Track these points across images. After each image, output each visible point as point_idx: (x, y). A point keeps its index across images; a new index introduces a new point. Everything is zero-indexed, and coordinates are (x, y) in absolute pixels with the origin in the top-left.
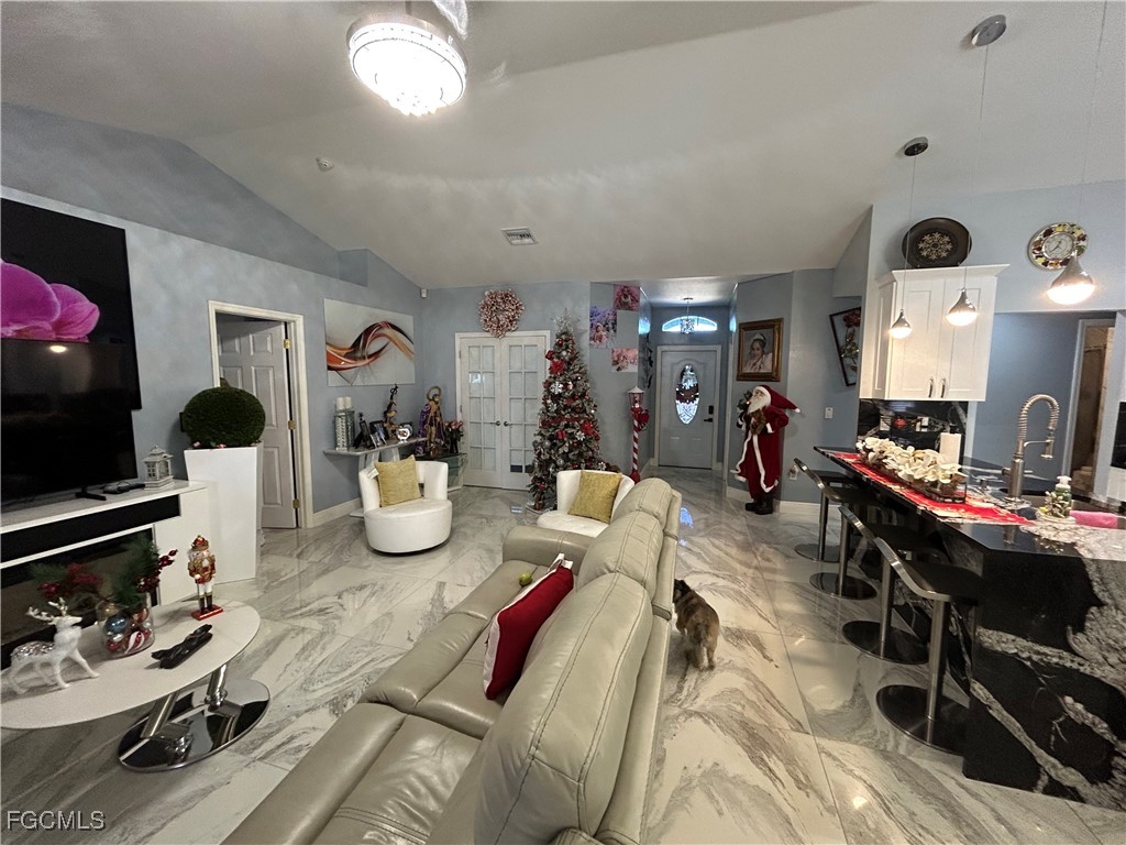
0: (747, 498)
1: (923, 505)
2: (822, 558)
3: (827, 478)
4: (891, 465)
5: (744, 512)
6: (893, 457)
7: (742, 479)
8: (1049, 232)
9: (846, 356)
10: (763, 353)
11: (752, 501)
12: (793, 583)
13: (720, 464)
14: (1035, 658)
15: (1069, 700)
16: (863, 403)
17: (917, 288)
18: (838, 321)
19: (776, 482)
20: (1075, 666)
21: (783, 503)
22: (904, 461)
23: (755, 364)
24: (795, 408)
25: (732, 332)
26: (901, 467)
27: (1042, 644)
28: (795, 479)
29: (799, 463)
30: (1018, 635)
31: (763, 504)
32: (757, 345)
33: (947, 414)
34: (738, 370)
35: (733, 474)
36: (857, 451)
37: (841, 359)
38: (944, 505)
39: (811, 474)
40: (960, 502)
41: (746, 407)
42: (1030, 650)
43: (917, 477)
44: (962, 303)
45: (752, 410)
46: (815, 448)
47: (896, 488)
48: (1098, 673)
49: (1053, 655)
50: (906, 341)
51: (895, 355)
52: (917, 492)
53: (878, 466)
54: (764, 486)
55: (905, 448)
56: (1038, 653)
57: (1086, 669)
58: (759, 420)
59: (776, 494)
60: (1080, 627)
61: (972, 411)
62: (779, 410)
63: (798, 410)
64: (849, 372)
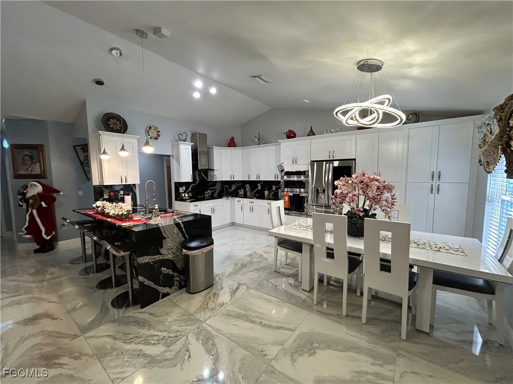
0: (36, 246)
1: (118, 223)
2: (86, 261)
3: (81, 224)
4: (107, 211)
5: (33, 255)
6: (107, 208)
7: (28, 236)
8: (150, 128)
9: (85, 166)
10: (32, 163)
11: (38, 247)
12: (70, 278)
13: (10, 232)
14: (153, 260)
15: (163, 268)
16: (95, 187)
17: (109, 140)
18: (78, 149)
19: (54, 233)
20: (162, 258)
21: (60, 243)
22: (111, 209)
23: (27, 169)
24: (60, 192)
25: (5, 148)
26: (110, 211)
27: (154, 256)
28: (66, 228)
29: (65, 219)
30: (148, 255)
31: (46, 247)
32: (27, 158)
33: (129, 189)
34: (15, 173)
35: (21, 235)
36: (94, 208)
37: (83, 167)
38: (126, 221)
39: (72, 223)
40: (131, 219)
41: (24, 194)
42: (151, 258)
43: (116, 214)
44: (123, 149)
45: (29, 195)
46: (73, 211)
47: (109, 220)
48: (168, 257)
49: (157, 257)
50: (108, 161)
51: (105, 166)
52: (117, 219)
53: (103, 213)
54: (45, 237)
55: (112, 204)
56: (154, 259)
57: (165, 258)
58: (35, 200)
59: (55, 239)
60: (162, 247)
61: (137, 187)
62: (49, 194)
63: (61, 193)
64: (87, 173)
